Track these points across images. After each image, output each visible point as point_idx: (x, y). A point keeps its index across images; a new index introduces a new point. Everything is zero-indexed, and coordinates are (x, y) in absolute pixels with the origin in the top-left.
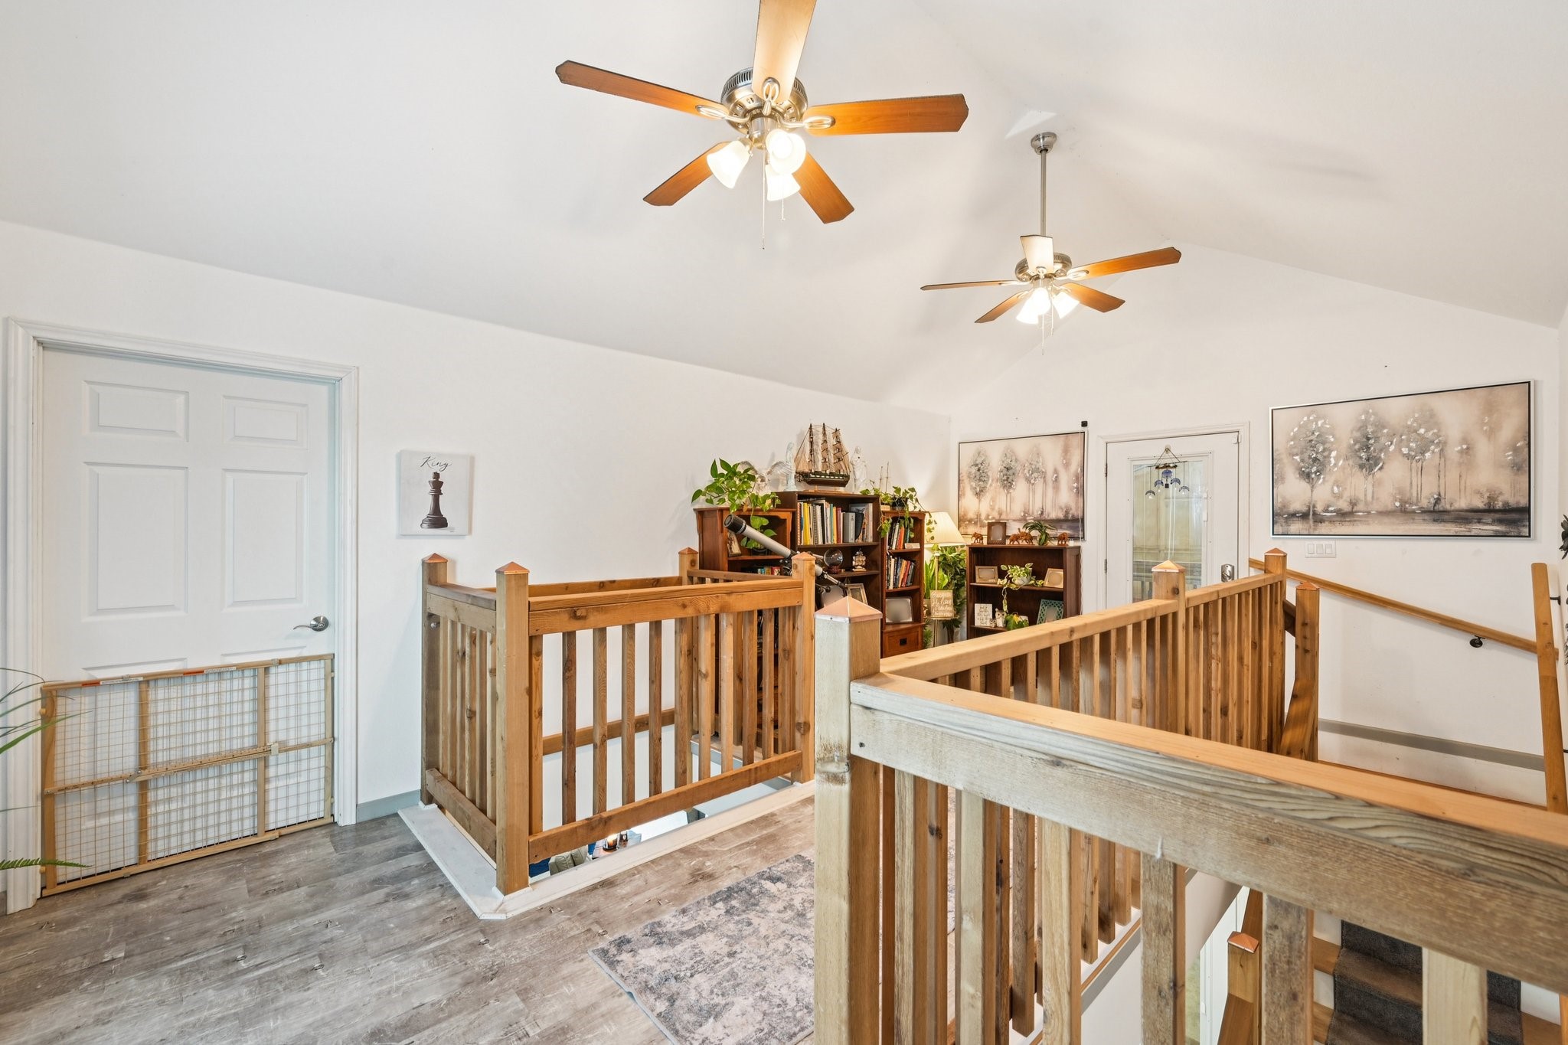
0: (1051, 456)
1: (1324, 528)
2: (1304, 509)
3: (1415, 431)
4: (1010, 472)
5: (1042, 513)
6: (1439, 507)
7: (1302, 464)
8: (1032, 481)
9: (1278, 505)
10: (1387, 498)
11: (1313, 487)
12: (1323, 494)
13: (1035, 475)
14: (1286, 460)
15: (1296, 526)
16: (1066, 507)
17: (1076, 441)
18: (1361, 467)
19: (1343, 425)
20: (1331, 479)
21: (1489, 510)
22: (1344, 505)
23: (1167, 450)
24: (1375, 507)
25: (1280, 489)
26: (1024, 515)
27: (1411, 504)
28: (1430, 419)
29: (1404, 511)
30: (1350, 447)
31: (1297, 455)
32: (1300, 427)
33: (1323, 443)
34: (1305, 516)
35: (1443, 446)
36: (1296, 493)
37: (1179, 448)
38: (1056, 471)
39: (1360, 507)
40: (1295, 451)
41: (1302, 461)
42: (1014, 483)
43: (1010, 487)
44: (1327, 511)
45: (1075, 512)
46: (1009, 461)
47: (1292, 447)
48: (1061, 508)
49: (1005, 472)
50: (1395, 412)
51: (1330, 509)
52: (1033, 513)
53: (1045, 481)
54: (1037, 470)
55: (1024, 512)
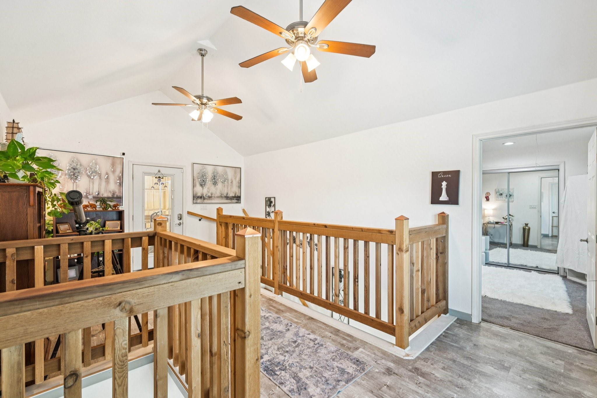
0: (104, 166)
1: (206, 201)
2: (201, 195)
3: (223, 176)
4: (76, 171)
5: (98, 194)
6: (227, 196)
7: (201, 182)
8: (92, 177)
9: (194, 194)
10: (218, 194)
11: (203, 189)
12: (205, 191)
13: (94, 174)
14: (197, 180)
15: (199, 201)
16: (113, 191)
17: (118, 161)
18: (213, 184)
19: (210, 170)
20: (207, 187)
21: (235, 197)
22: (210, 195)
23: (159, 171)
24: (216, 195)
25: (195, 189)
26: (86, 195)
27: (223, 195)
28: (226, 173)
29: (221, 197)
30: (211, 178)
31: (199, 179)
32: (200, 170)
33: (205, 176)
34: (201, 197)
35: (228, 180)
36: (199, 190)
37: (164, 171)
38: (107, 174)
39: (213, 195)
40: (199, 177)
41: (201, 181)
42: (79, 177)
43: (76, 179)
44: (206, 196)
45: (117, 194)
46: (75, 165)
47: (198, 176)
48: (110, 192)
49: (72, 170)
50: (220, 170)
51: (207, 195)
52: (92, 194)
53: (100, 178)
54: (95, 172)
55: (86, 193)
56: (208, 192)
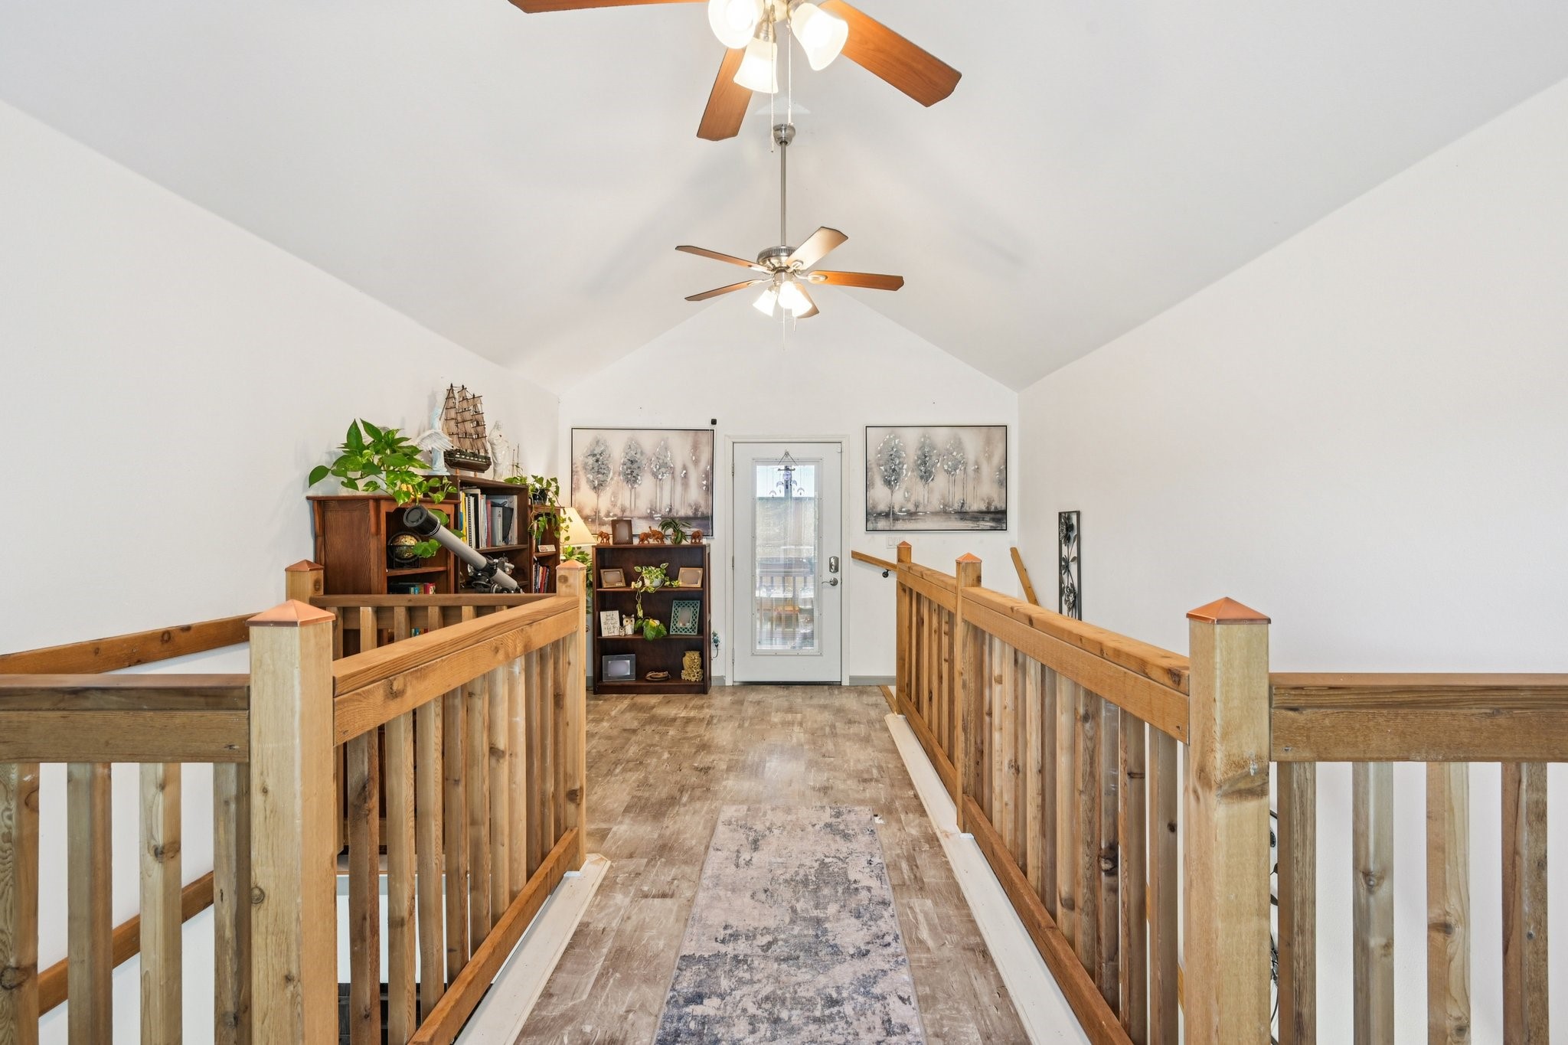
0: (680, 451)
1: (900, 525)
2: (887, 510)
3: (952, 453)
4: (635, 466)
5: (670, 510)
6: (964, 510)
7: (886, 473)
8: (660, 477)
9: (870, 506)
10: (936, 505)
11: (892, 492)
12: (898, 498)
13: (663, 470)
14: (875, 469)
15: (882, 524)
16: (695, 504)
17: (704, 438)
18: (922, 477)
19: (910, 442)
20: (904, 486)
21: (988, 512)
22: (911, 507)
23: (787, 454)
24: (929, 509)
25: (871, 493)
26: (651, 513)
27: (949, 507)
28: (959, 445)
29: (944, 513)
30: (915, 461)
31: (882, 465)
32: (884, 443)
33: (899, 458)
34: (887, 515)
35: (965, 464)
36: (882, 496)
37: (795, 451)
38: (685, 467)
39: (921, 509)
40: (881, 462)
41: (886, 470)
42: (639, 477)
43: (635, 482)
44: (901, 511)
45: (703, 509)
46: (633, 453)
47: (879, 459)
48: (690, 505)
49: (629, 464)
50: (941, 437)
51: (904, 510)
52: (660, 510)
53: (673, 478)
54: (664, 465)
55: (650, 509)
56: (908, 500)
